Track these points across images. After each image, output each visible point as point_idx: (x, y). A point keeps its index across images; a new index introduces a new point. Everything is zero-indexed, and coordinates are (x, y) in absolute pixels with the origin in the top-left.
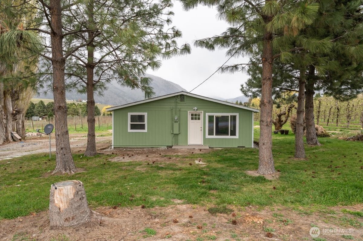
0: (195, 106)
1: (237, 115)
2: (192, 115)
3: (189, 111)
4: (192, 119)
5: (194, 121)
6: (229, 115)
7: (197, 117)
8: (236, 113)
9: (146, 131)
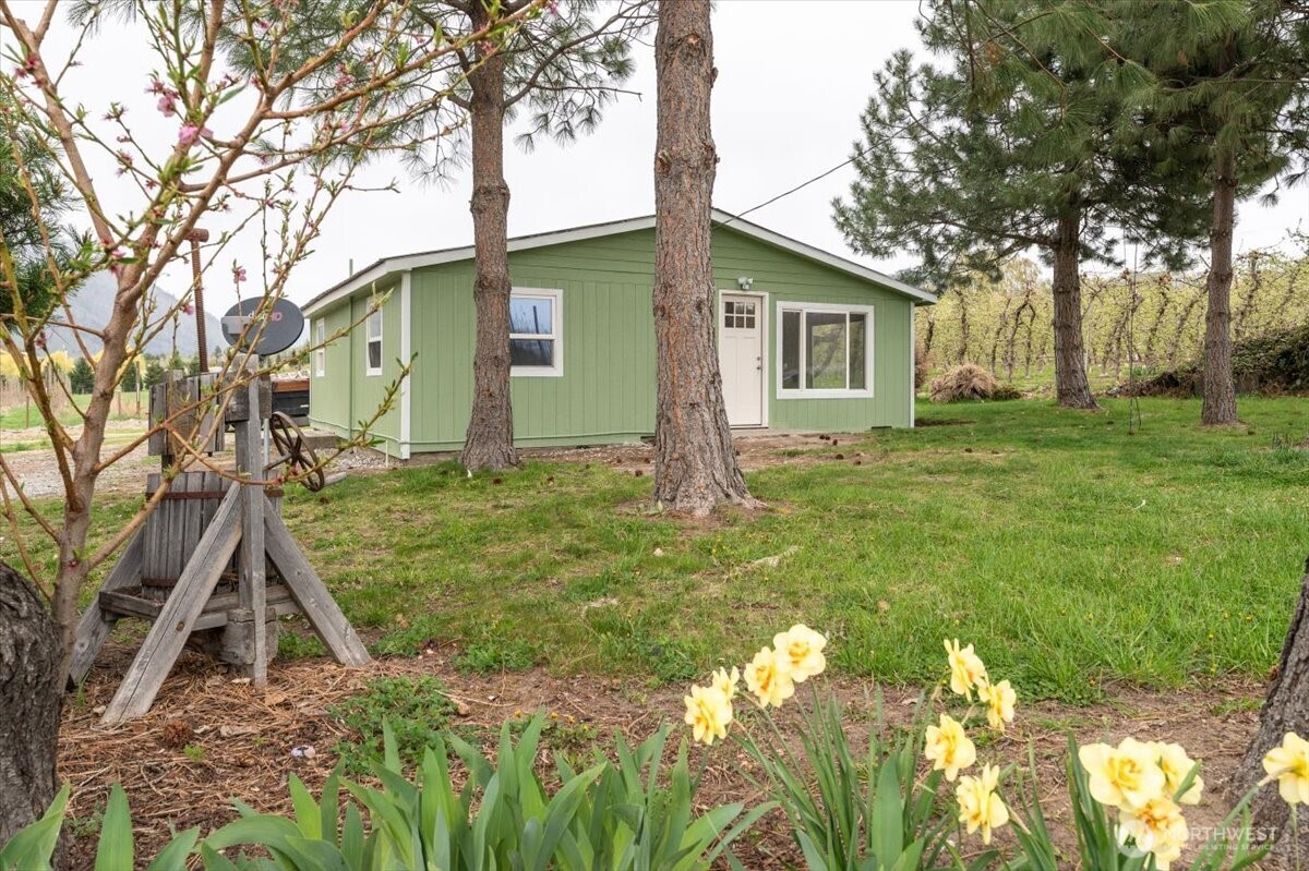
0: (745, 271)
1: (868, 310)
2: (729, 307)
3: (721, 292)
4: (729, 323)
5: (734, 330)
6: (845, 309)
7: (745, 315)
8: (867, 304)
9: (557, 370)
